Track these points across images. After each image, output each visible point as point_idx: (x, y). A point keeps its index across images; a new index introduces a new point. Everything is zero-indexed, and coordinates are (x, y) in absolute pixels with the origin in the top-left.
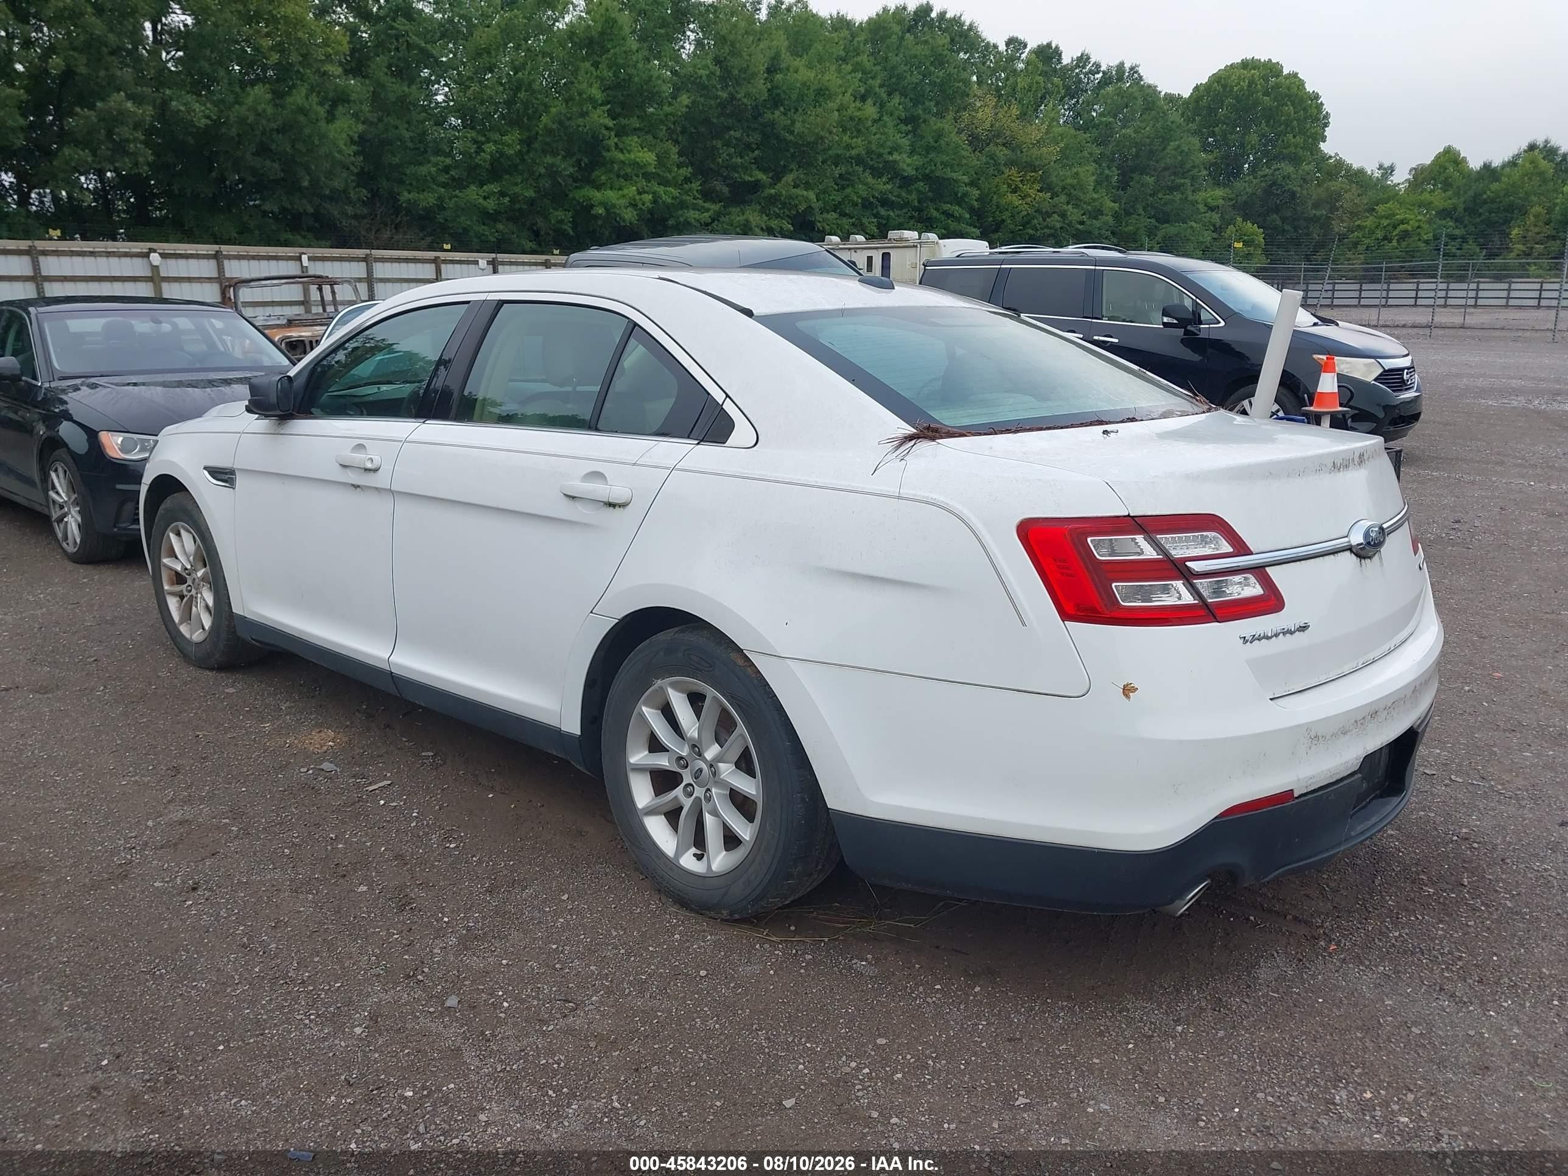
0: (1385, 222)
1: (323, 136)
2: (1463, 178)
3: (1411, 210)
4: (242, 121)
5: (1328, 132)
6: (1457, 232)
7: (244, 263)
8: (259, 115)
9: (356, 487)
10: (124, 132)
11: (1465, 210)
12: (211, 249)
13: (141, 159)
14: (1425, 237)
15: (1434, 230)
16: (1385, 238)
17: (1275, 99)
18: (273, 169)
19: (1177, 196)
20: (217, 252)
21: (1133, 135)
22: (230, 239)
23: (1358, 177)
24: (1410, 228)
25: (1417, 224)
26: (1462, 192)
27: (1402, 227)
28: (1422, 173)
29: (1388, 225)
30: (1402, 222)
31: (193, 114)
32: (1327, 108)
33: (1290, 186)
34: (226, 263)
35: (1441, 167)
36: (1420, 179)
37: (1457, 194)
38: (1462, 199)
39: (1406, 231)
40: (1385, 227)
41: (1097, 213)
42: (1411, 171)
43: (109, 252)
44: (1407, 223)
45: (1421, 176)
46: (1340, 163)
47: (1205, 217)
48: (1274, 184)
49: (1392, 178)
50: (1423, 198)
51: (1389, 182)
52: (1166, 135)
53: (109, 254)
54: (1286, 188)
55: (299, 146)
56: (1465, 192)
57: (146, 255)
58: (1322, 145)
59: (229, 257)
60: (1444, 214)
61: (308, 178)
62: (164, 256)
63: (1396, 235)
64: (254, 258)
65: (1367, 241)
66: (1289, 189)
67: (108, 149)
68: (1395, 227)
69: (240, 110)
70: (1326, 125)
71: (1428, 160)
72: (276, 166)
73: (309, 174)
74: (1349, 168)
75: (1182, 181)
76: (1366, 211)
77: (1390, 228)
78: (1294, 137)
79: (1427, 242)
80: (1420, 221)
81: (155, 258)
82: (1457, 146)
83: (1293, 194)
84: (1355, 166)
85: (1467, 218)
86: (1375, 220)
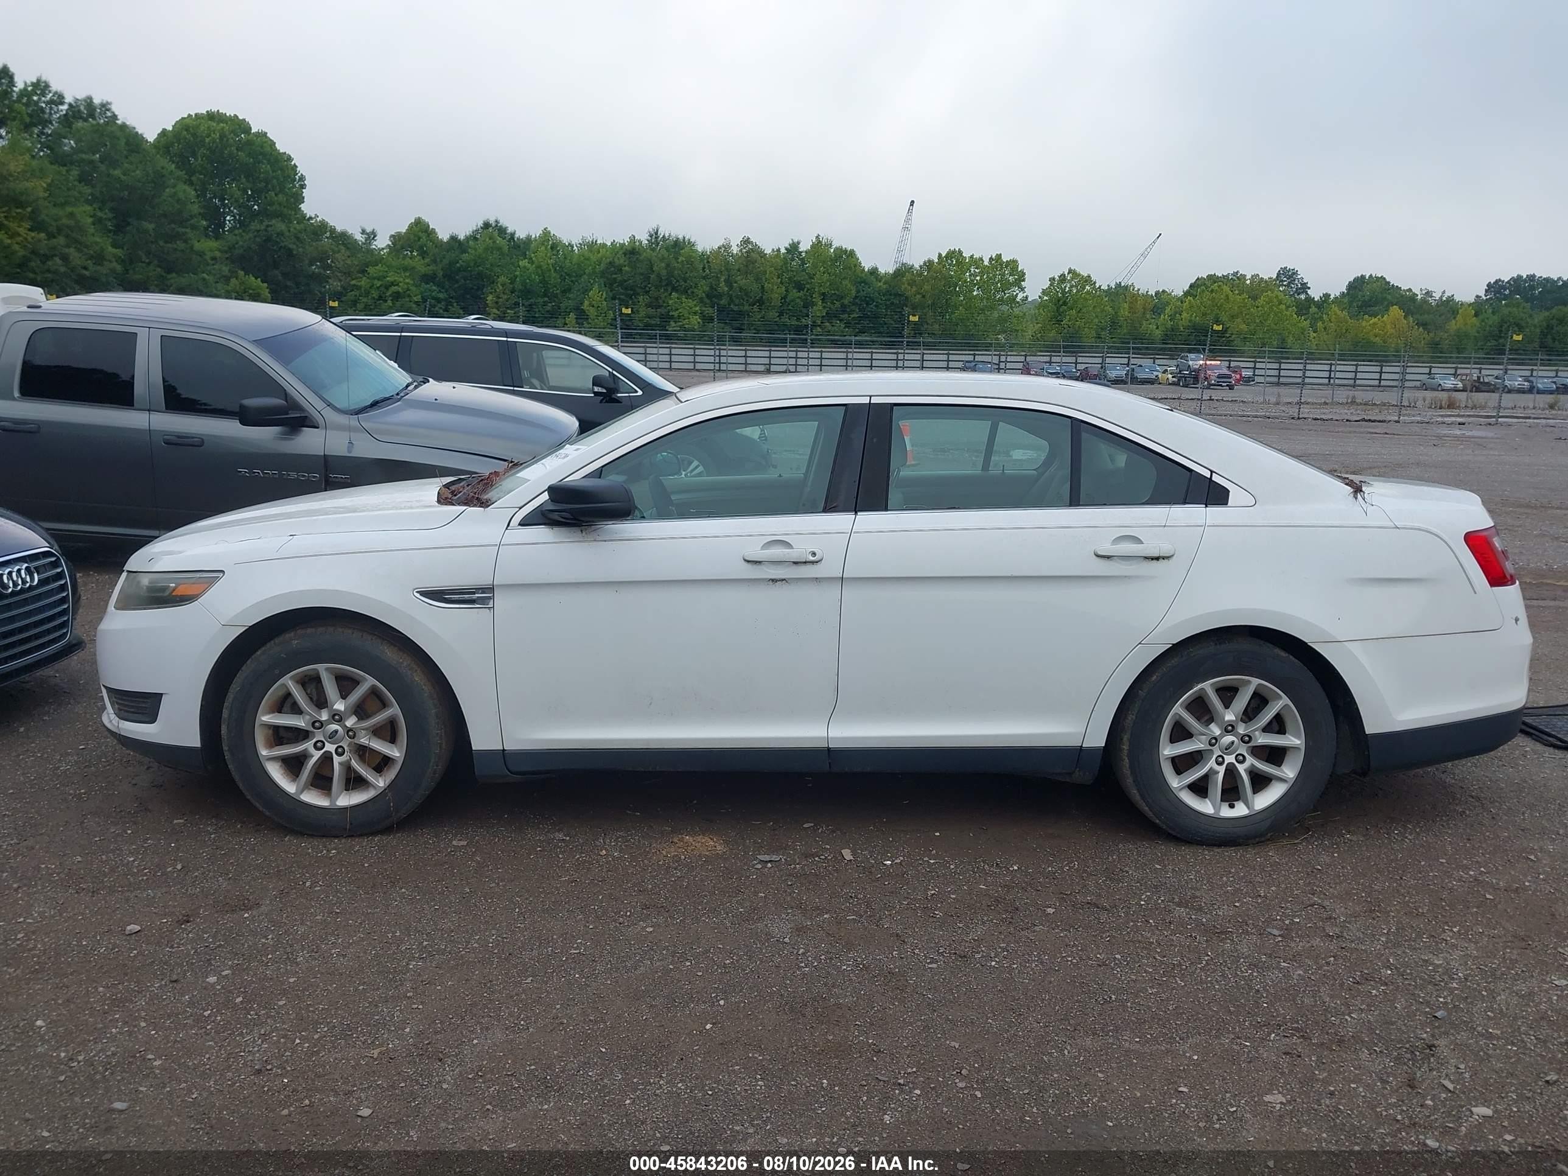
0: (378, 283)
2: (436, 246)
3: (398, 273)
5: (306, 193)
6: (441, 296)
9: (774, 581)
11: (444, 276)
14: (415, 299)
15: (422, 293)
16: (380, 298)
17: (249, 155)
19: (180, 245)
21: (122, 177)
23: (343, 239)
24: (400, 290)
25: (406, 286)
26: (438, 260)
27: (394, 289)
28: (399, 241)
29: (381, 286)
30: (393, 284)
32: (301, 170)
33: (286, 243)
35: (415, 235)
36: (398, 247)
37: (434, 261)
38: (440, 266)
39: (398, 293)
40: (378, 288)
41: (99, 258)
42: (390, 237)
44: (397, 285)
45: (400, 242)
46: (323, 226)
47: (214, 269)
48: (268, 239)
49: (375, 243)
50: (406, 263)
51: (374, 247)
52: (159, 180)
54: (282, 244)
56: (441, 261)
58: (302, 206)
60: (427, 278)
63: (390, 296)
65: (365, 300)
66: (285, 246)
68: (387, 288)
70: (303, 187)
71: (403, 229)
74: (333, 230)
75: (183, 230)
76: (359, 272)
77: (382, 289)
78: (276, 195)
79: (417, 303)
80: (408, 283)
82: (426, 218)
83: (290, 253)
84: (339, 229)
85: (447, 283)
86: (368, 280)
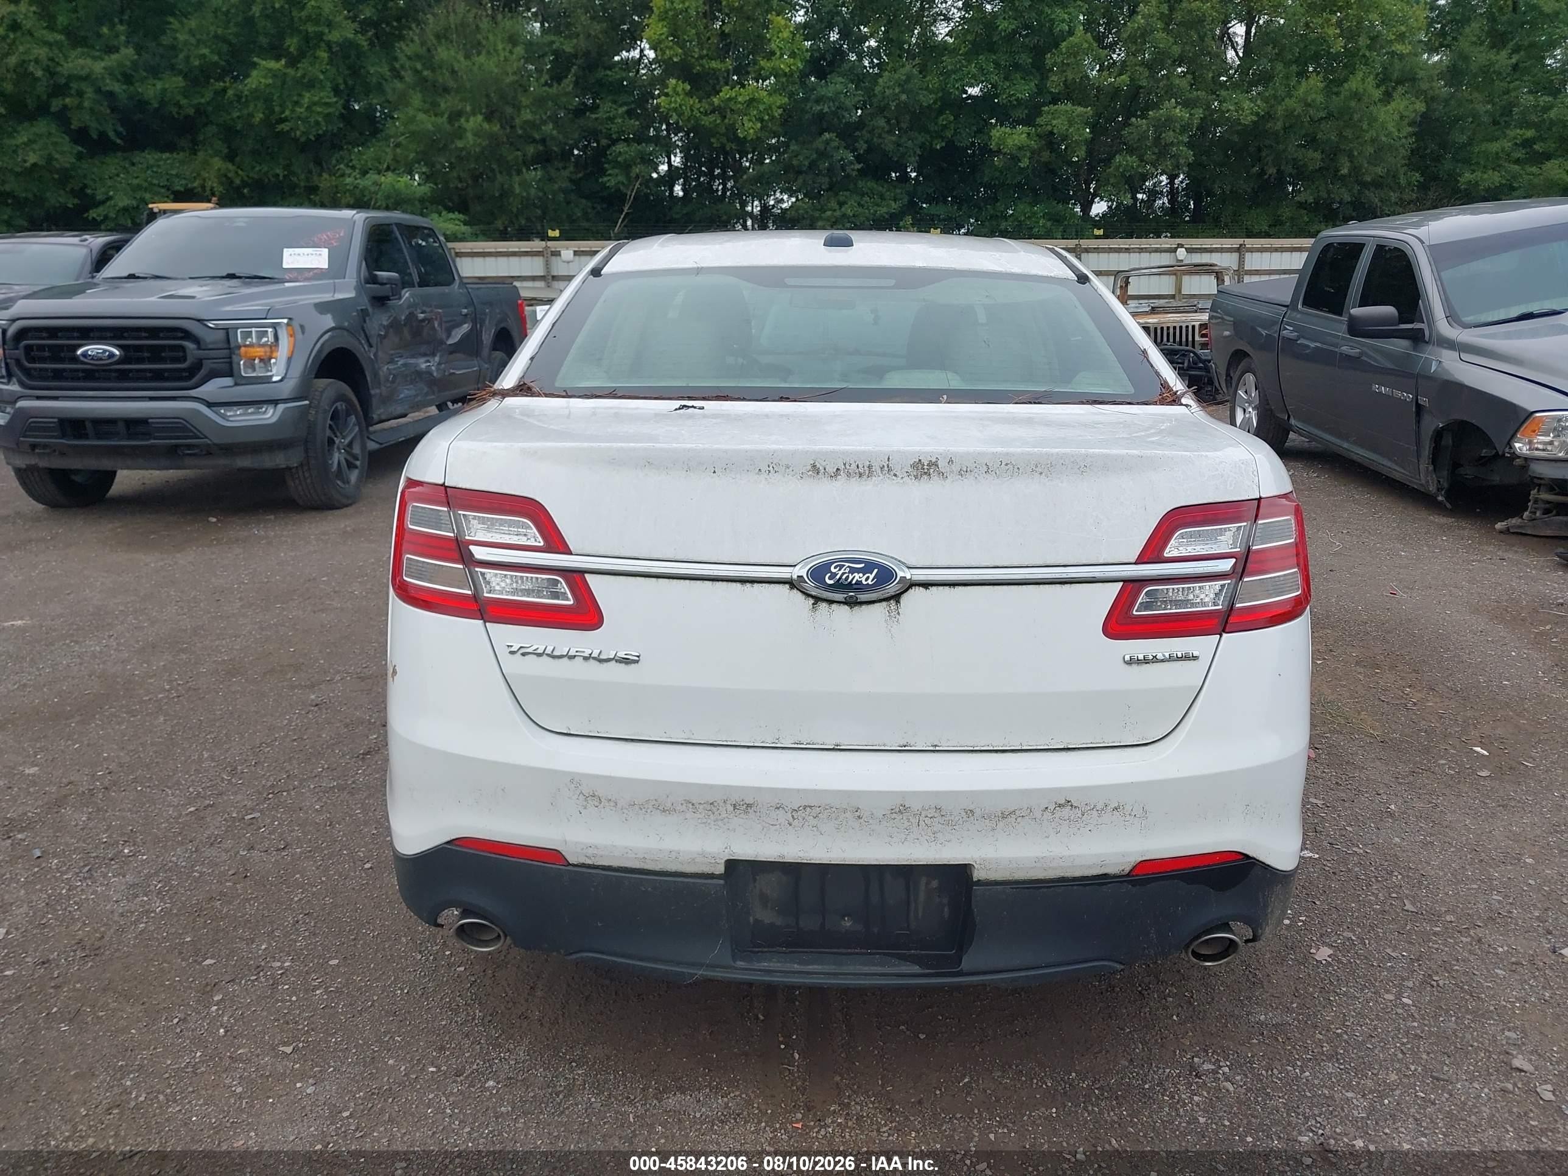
1: (1373, 120)
4: (1290, 114)
7: (1266, 255)
8: (1310, 105)
10: (1169, 136)
12: (1235, 242)
13: (1182, 161)
18: (1314, 158)
20: (1241, 245)
22: (1261, 232)
31: (1241, 112)
34: (1248, 256)
43: (1142, 249)
53: (1141, 250)
55: (1348, 133)
57: (1174, 250)
59: (1252, 250)
61: (1348, 164)
62: (1190, 251)
64: (1276, 250)
67: (1154, 154)
69: (1290, 103)
72: (1317, 155)
73: (1351, 162)
81: (1181, 253)
